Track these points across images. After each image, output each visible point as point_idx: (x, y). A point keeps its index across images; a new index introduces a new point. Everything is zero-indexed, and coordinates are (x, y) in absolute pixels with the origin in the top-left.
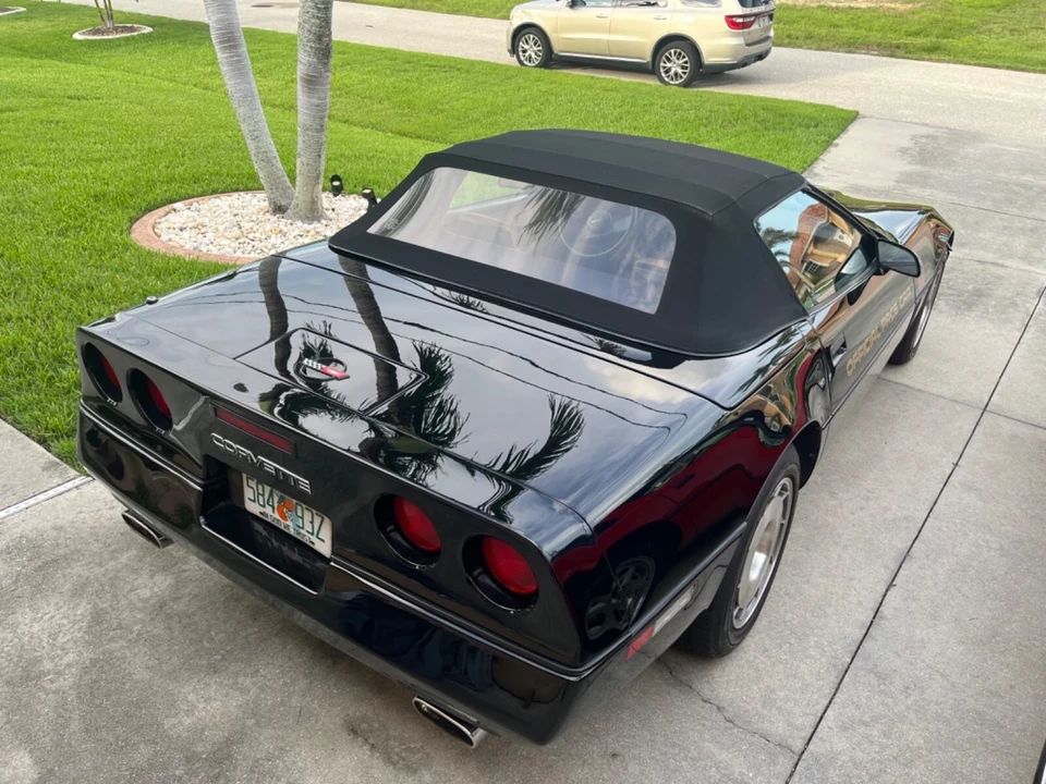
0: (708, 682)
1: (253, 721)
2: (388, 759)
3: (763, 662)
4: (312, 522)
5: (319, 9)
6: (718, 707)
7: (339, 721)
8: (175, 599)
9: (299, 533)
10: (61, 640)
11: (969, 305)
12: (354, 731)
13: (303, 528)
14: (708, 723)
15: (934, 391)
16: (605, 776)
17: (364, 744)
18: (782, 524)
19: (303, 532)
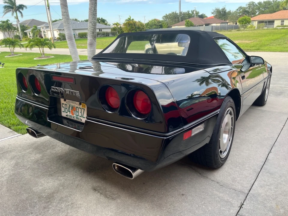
0: (213, 176)
1: (62, 188)
2: (106, 196)
3: (231, 171)
4: (81, 112)
6: (217, 182)
7: (90, 187)
9: (77, 118)
12: (95, 190)
13: (78, 116)
14: (215, 186)
16: (180, 200)
17: (98, 193)
18: (232, 128)
19: (78, 117)
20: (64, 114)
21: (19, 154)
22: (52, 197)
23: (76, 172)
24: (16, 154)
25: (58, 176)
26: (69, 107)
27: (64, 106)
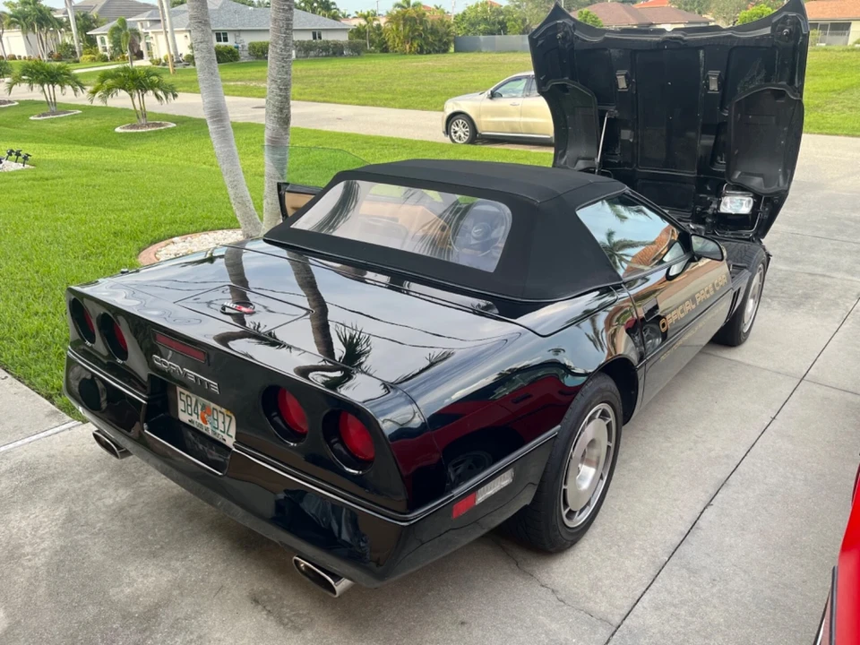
0: (547, 573)
1: (178, 592)
2: (280, 621)
3: (595, 559)
4: (224, 423)
5: (281, 90)
6: (553, 591)
7: (245, 593)
8: (131, 506)
10: (41, 532)
11: (798, 305)
12: (256, 601)
14: (544, 602)
15: (761, 366)
16: (454, 638)
17: (263, 610)
18: (609, 447)
19: (218, 432)
20: (184, 417)
21: (77, 485)
22: (153, 618)
23: (214, 549)
24: (67, 487)
25: (171, 559)
26: (196, 405)
27: (184, 397)
